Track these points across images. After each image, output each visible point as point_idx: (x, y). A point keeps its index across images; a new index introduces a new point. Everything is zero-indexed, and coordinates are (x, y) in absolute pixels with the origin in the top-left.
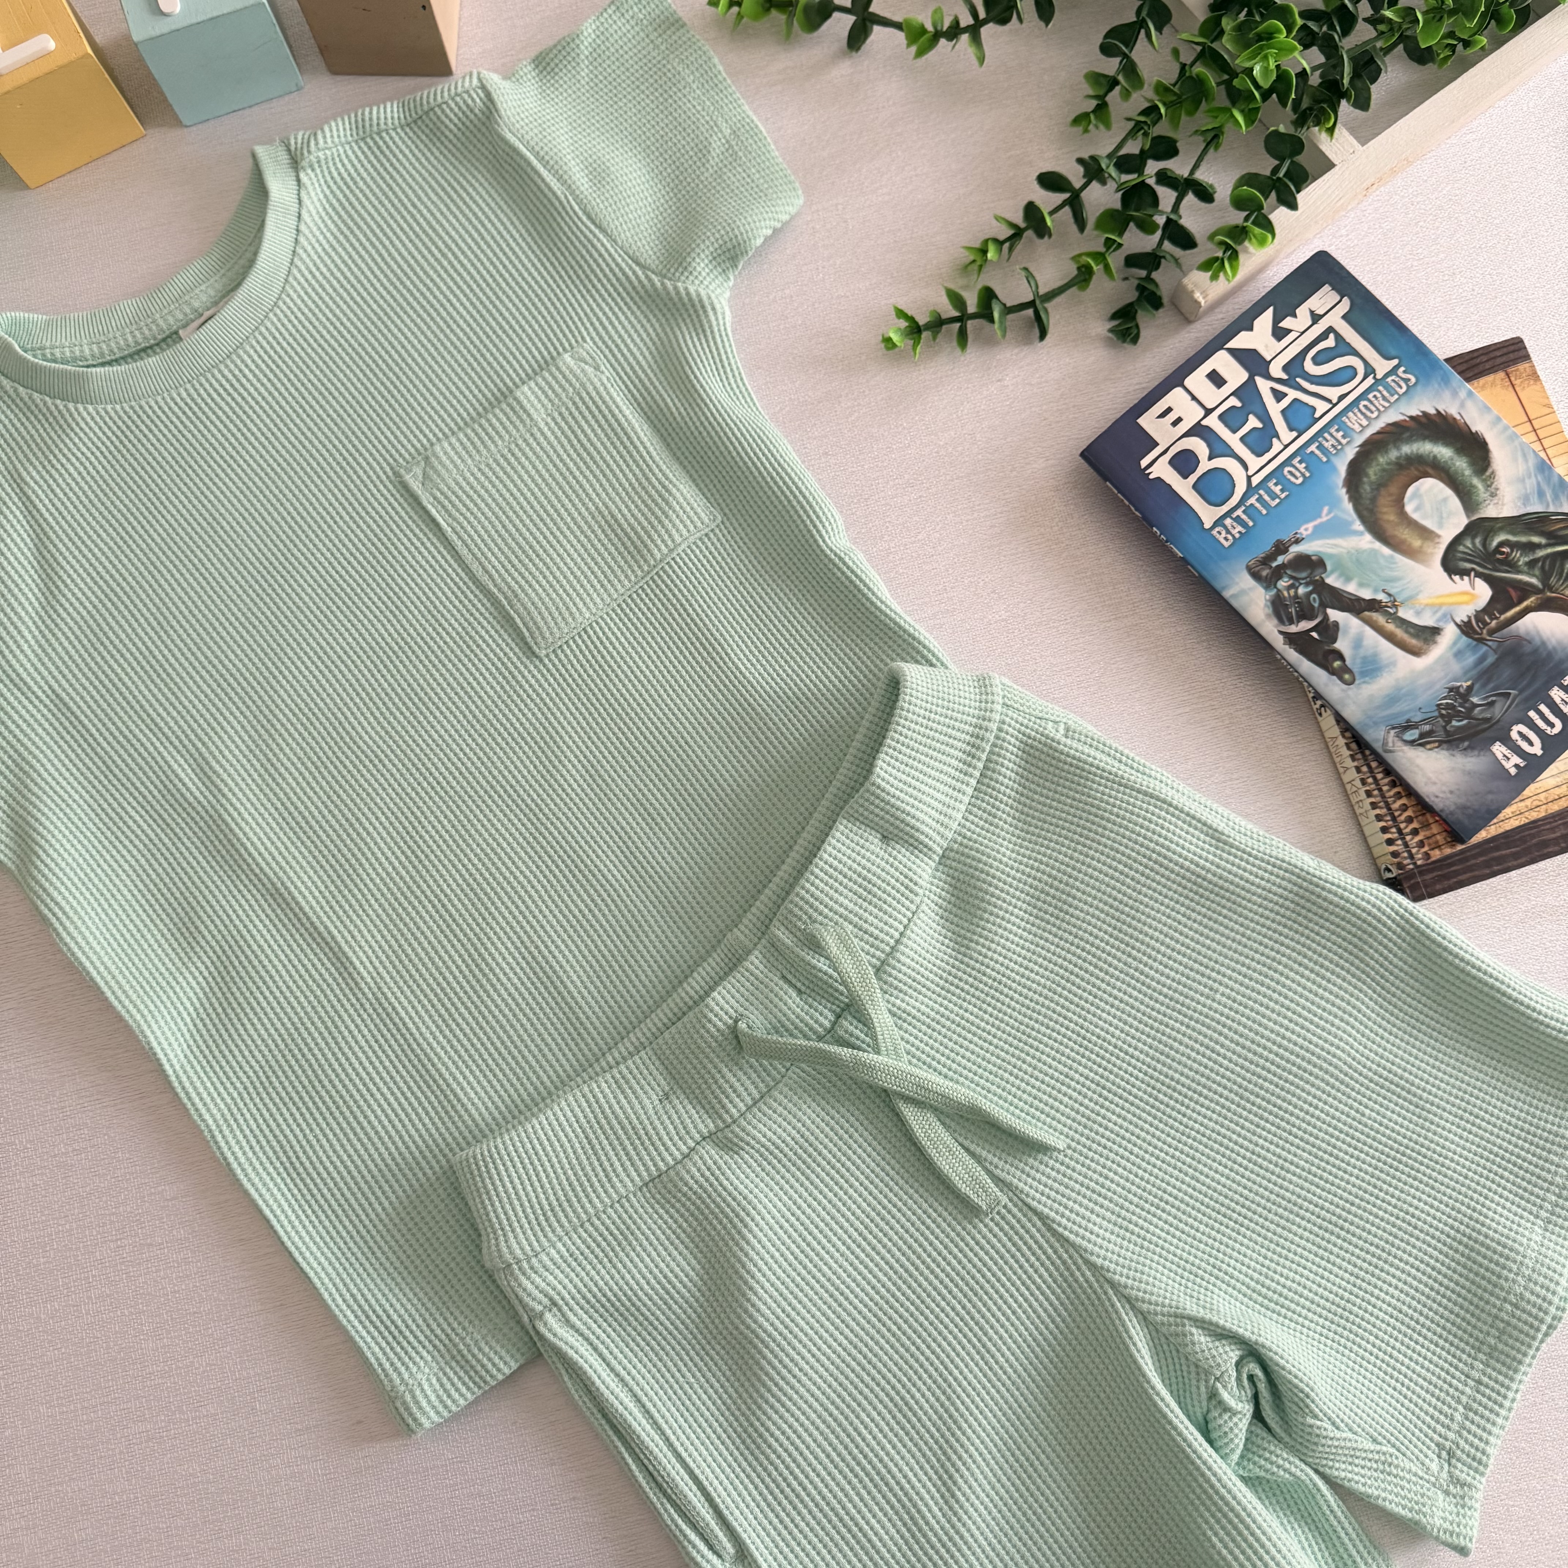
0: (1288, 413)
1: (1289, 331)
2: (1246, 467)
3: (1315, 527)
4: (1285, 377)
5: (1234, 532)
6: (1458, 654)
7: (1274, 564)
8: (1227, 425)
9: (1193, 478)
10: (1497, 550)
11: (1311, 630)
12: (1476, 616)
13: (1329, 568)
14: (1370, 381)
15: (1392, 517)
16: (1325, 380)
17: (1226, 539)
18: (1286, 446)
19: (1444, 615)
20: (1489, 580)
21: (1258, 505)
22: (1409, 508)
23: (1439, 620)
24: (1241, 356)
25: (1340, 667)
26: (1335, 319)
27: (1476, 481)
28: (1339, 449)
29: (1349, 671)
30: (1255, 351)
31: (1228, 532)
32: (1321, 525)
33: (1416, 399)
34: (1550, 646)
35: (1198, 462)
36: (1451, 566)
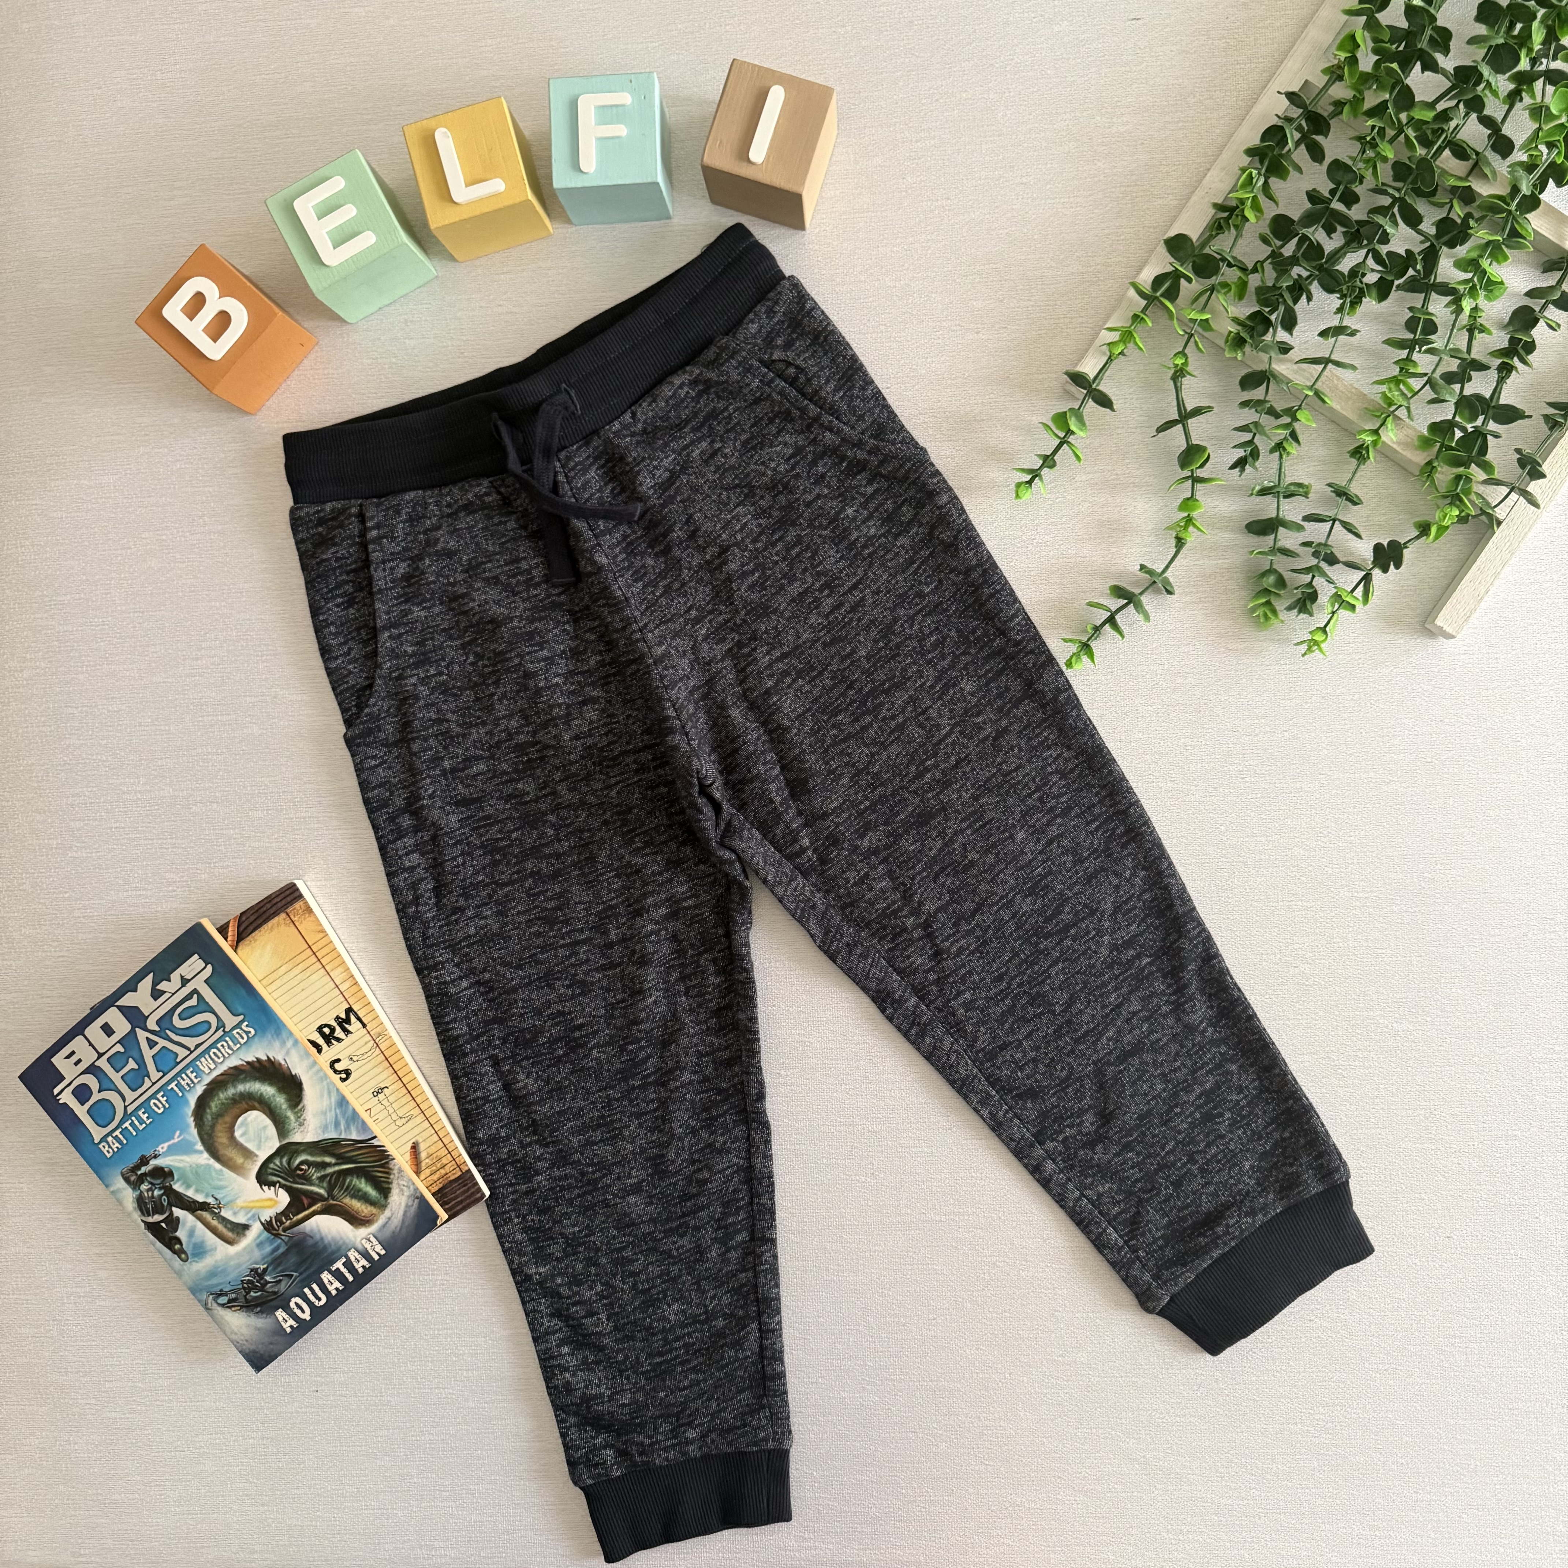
0: (157, 1058)
1: (164, 992)
2: (124, 1099)
3: (169, 1147)
4: (158, 1029)
6: (260, 1245)
7: (139, 1173)
8: (113, 1066)
9: (88, 1105)
10: (298, 1168)
11: (162, 1221)
14: (220, 1033)
15: (224, 1140)
16: (186, 1032)
17: (108, 1152)
18: (154, 1084)
19: (253, 1216)
20: (289, 1190)
21: (130, 1128)
22: (237, 1134)
23: (249, 1219)
24: (126, 1011)
25: (179, 1249)
26: (199, 984)
27: (289, 1114)
28: (192, 1086)
29: (184, 1252)
30: (137, 1008)
31: (110, 1147)
32: (174, 1144)
33: (254, 1047)
34: (326, 1242)
35: (91, 1093)
36: (263, 1179)
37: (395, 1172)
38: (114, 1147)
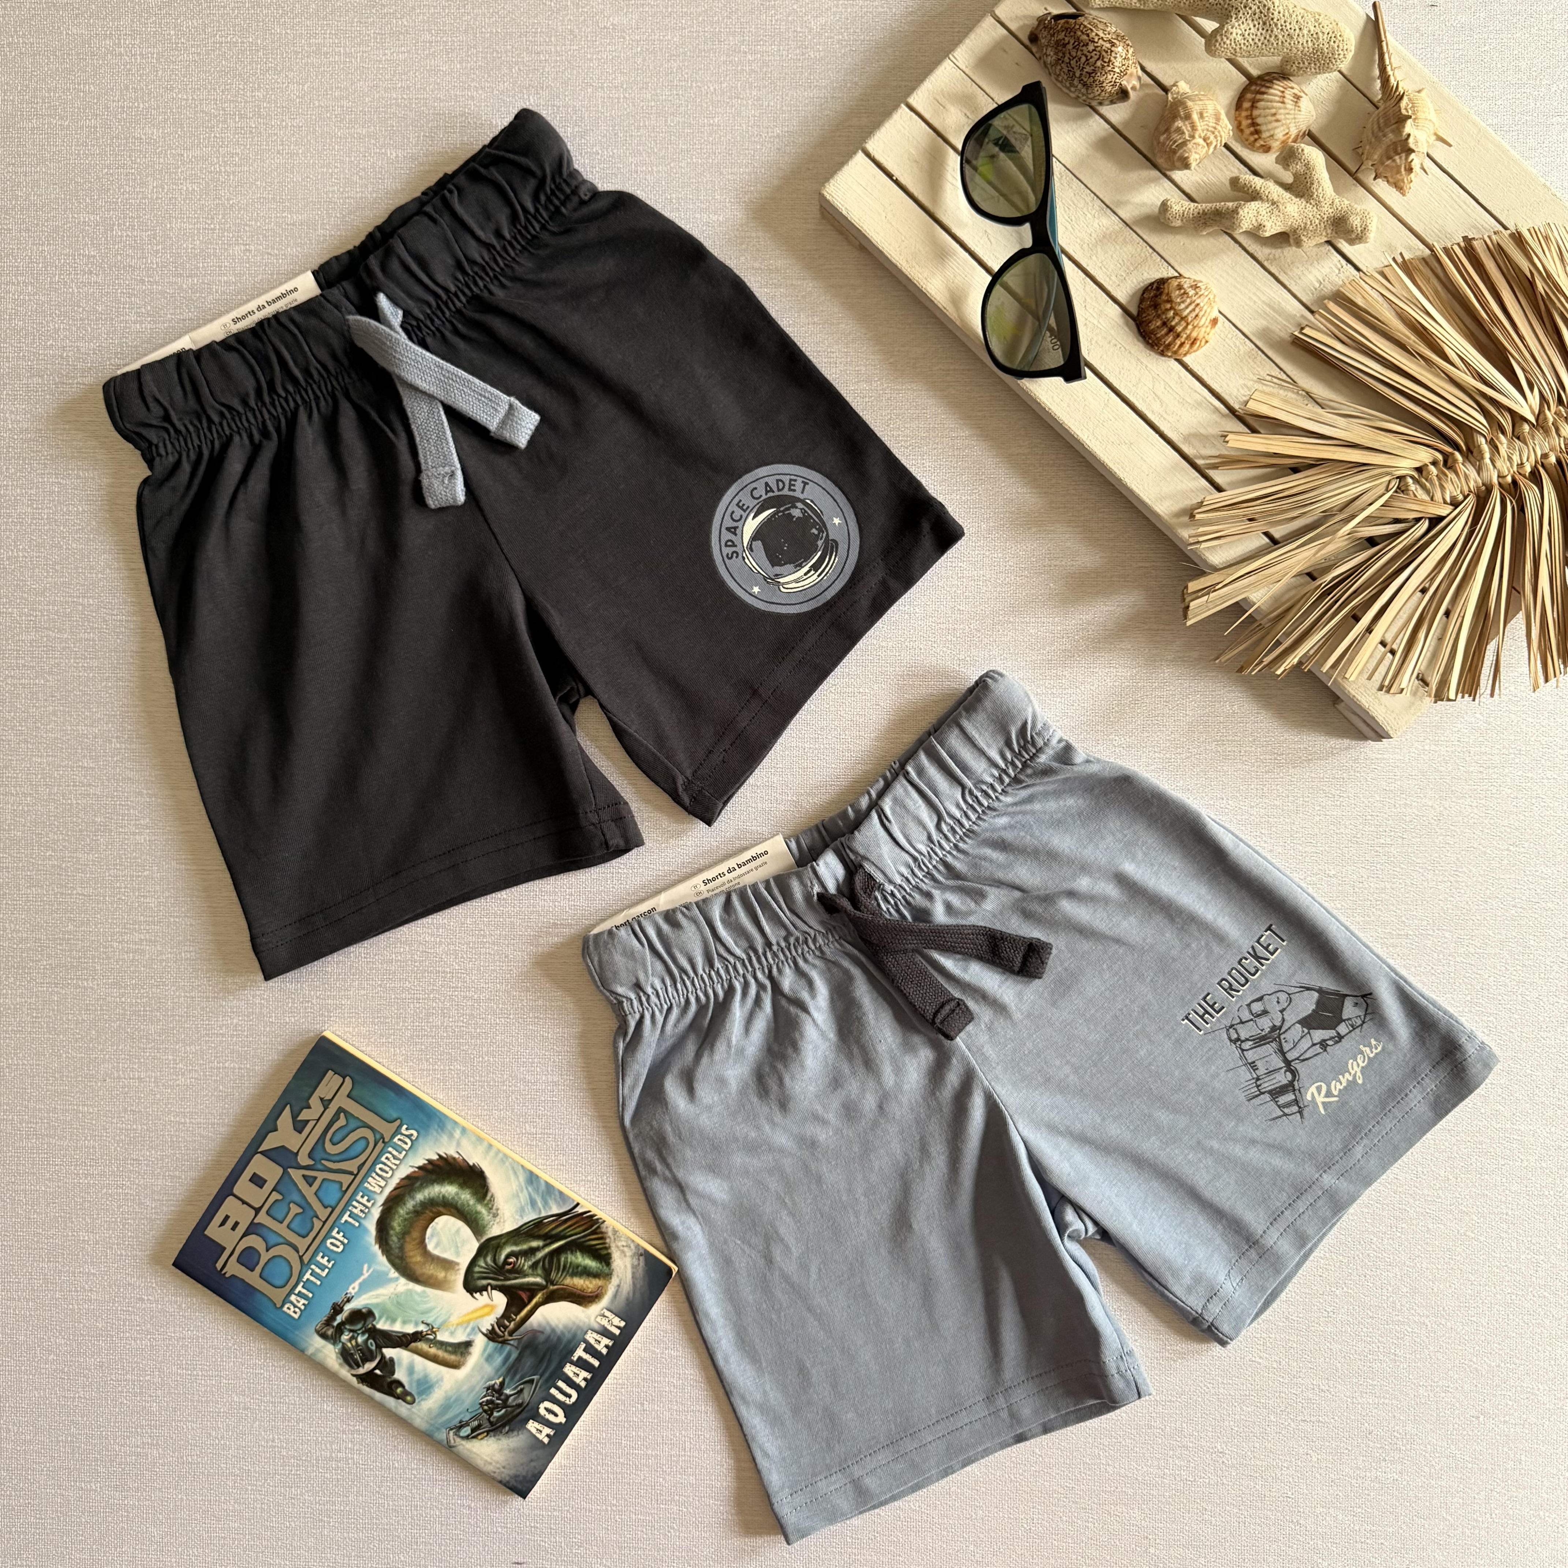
0: (320, 1194)
1: (308, 1121)
2: (297, 1250)
3: (360, 1285)
4: (312, 1163)
6: (489, 1358)
7: (335, 1324)
8: (274, 1217)
9: (258, 1269)
10: (505, 1262)
11: (375, 1369)
13: (377, 1315)
15: (419, 1258)
16: (344, 1156)
17: (295, 1312)
18: (324, 1223)
19: (473, 1329)
20: (502, 1289)
21: (312, 1278)
23: (469, 1335)
24: (272, 1155)
25: (402, 1392)
26: (343, 1101)
27: (480, 1208)
28: (367, 1212)
29: (408, 1394)
30: (283, 1147)
31: (295, 1306)
32: (364, 1281)
33: (420, 1151)
34: (559, 1332)
35: (260, 1255)
36: (471, 1287)
37: (610, 1234)
38: (299, 1305)
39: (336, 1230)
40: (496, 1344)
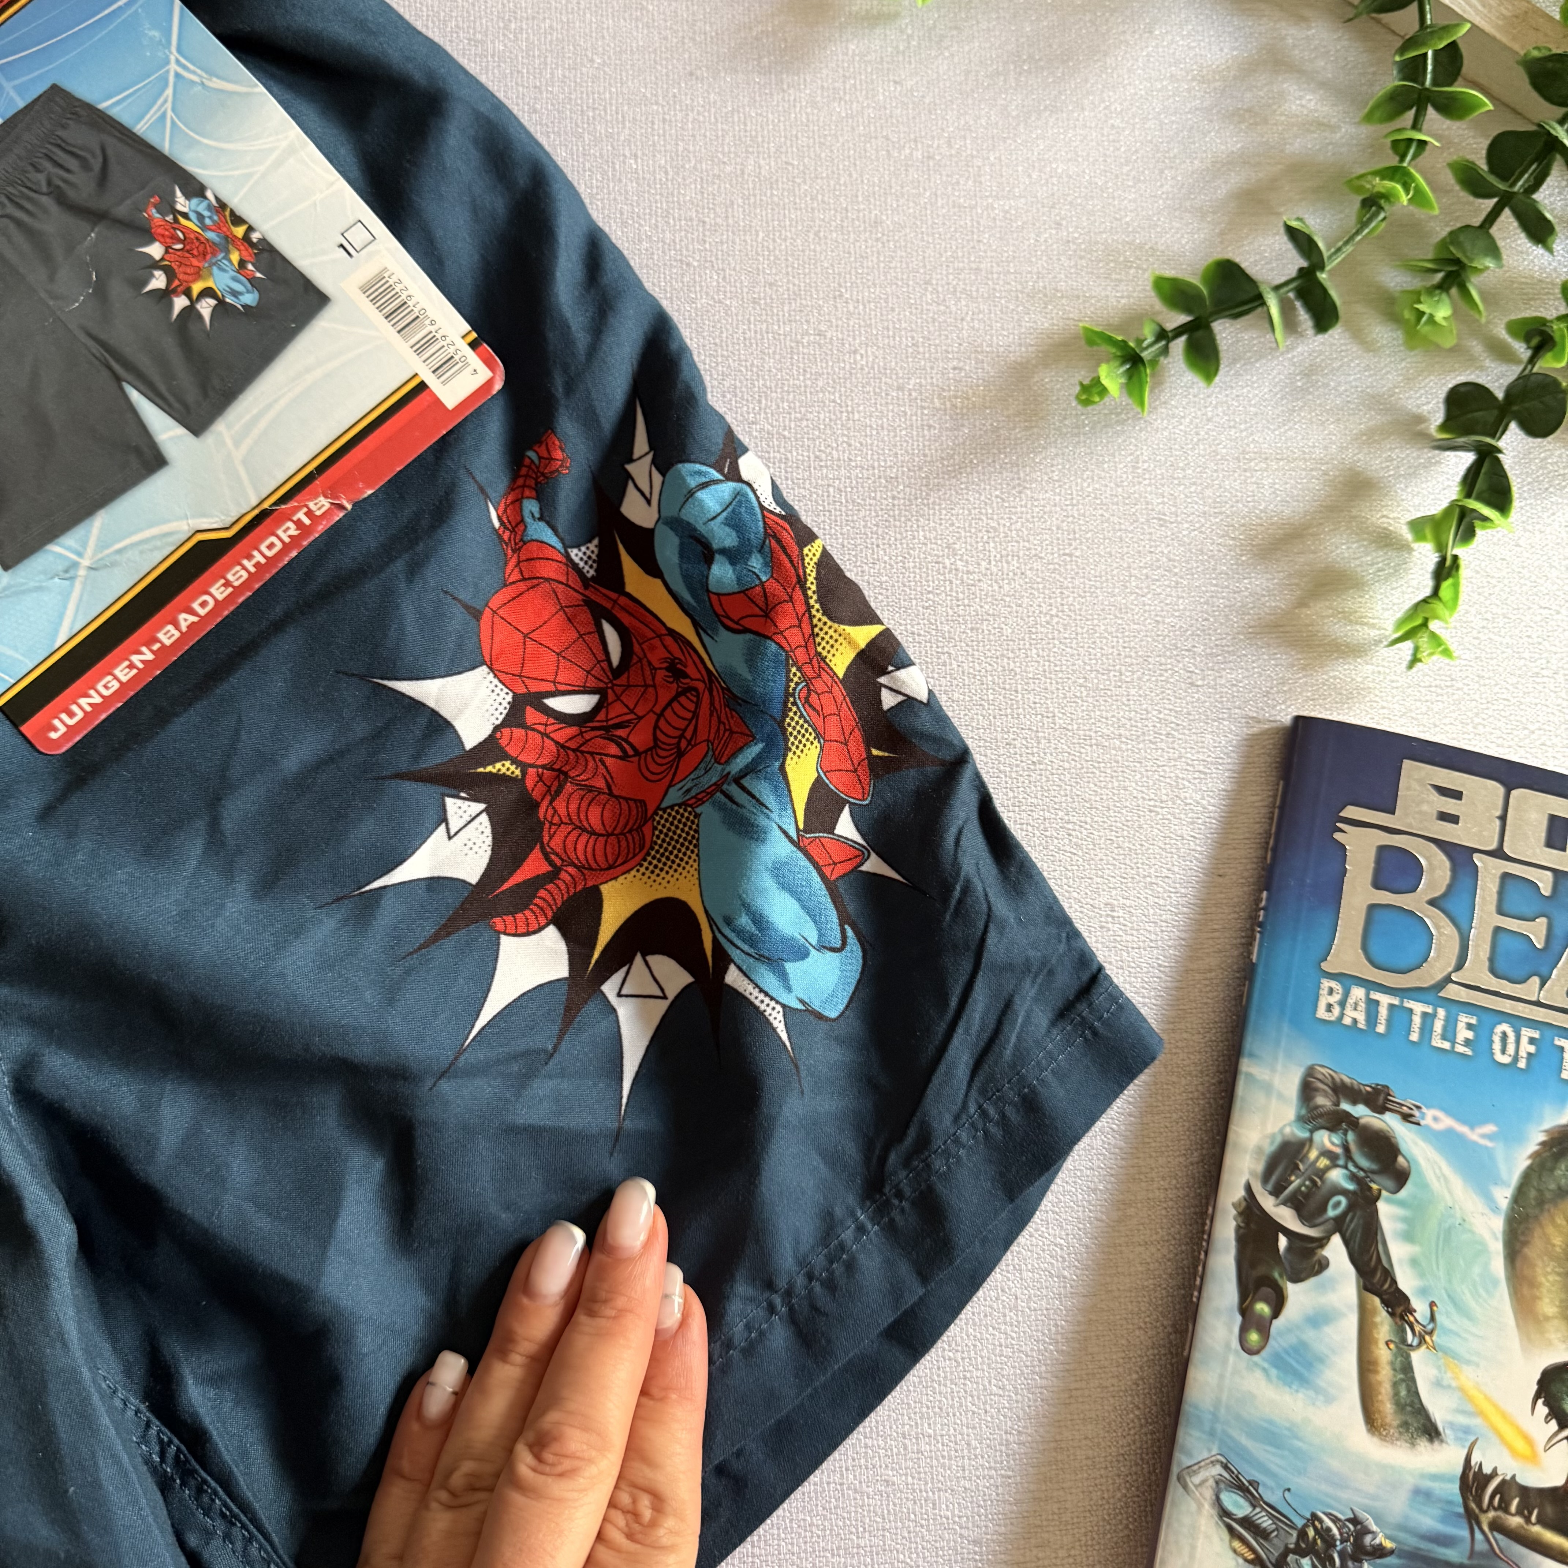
2: (1460, 965)
3: (1450, 1131)
5: (1350, 1014)
6: (1422, 1495)
7: (1345, 1106)
8: (1501, 893)
9: (1384, 897)
11: (1287, 1232)
12: (1504, 1482)
13: (1403, 1193)
17: (1329, 1007)
18: (1538, 1004)
19: (1467, 1430)
21: (1417, 1020)
23: (1452, 1425)
25: (1261, 1317)
29: (1265, 1334)
31: (1342, 1004)
32: (1461, 1137)
35: (1414, 890)
36: (1552, 1388)
38: (1350, 1013)
39: (1536, 1035)
40: (1459, 1499)
